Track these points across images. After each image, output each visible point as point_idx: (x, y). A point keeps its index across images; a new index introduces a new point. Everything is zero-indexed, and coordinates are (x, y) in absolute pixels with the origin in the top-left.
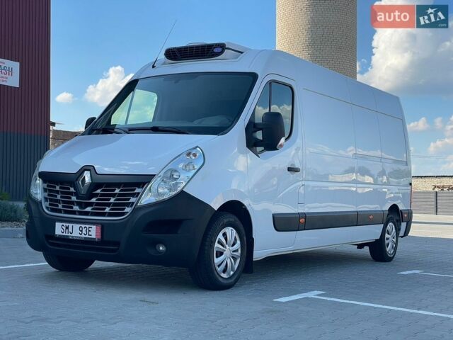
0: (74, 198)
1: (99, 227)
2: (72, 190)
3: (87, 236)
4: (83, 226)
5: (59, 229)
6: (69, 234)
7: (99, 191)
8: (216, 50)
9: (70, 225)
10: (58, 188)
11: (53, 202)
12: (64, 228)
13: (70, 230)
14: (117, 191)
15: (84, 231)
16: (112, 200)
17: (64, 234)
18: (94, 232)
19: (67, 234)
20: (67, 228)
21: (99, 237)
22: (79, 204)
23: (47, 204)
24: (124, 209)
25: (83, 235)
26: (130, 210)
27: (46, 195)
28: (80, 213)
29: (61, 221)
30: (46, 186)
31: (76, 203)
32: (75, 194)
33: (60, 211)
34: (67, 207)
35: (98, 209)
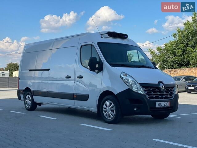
0: (158, 93)
1: (169, 102)
4: (165, 102)
5: (157, 105)
6: (161, 106)
7: (166, 90)
9: (161, 103)
10: (151, 89)
11: (151, 96)
14: (170, 89)
15: (165, 104)
16: (169, 93)
17: (159, 106)
18: (168, 104)
20: (160, 104)
21: (170, 105)
22: (161, 95)
23: (147, 96)
25: (165, 106)
26: (173, 96)
27: (146, 92)
28: (161, 98)
29: (158, 102)
30: (145, 89)
31: (159, 95)
32: (158, 91)
33: (153, 98)
34: (157, 96)
35: (167, 96)
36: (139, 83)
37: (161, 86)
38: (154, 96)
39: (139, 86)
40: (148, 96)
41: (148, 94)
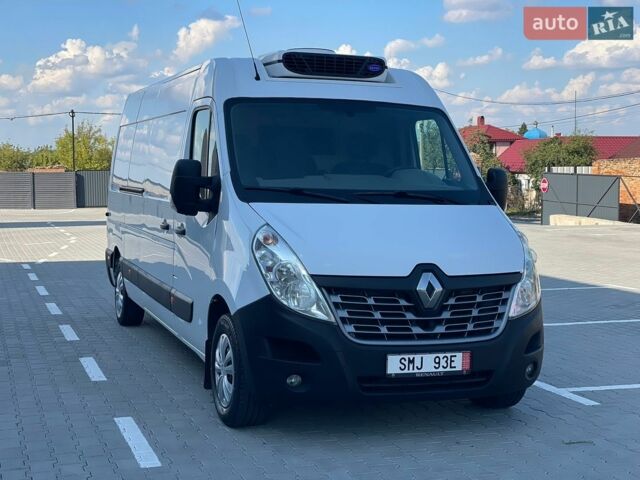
0: (410, 316)
1: (468, 355)
2: (403, 303)
3: (448, 369)
4: (441, 355)
5: (394, 365)
6: (416, 371)
7: (452, 301)
8: (371, 68)
9: (417, 358)
10: (371, 301)
11: (366, 327)
12: (406, 363)
13: (417, 363)
14: (479, 299)
15: (443, 363)
16: (475, 313)
17: (406, 371)
18: (459, 362)
19: (411, 371)
20: (411, 362)
21: (468, 367)
22: (424, 325)
23: (349, 329)
24: (492, 324)
25: (441, 369)
26: (501, 325)
27: (344, 314)
28: (420, 337)
29: (399, 353)
30: (337, 299)
31: (415, 323)
32: (407, 309)
33: (381, 337)
34: (399, 330)
35: (456, 328)
36: (313, 277)
37: (422, 287)
38: (384, 330)
39: (310, 289)
40: (353, 330)
41: (351, 321)
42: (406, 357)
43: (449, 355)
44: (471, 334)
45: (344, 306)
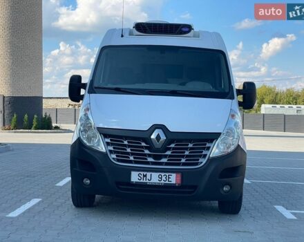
0: (147, 152)
1: (179, 175)
2: (143, 144)
3: (167, 182)
4: (163, 174)
5: (135, 177)
6: (147, 181)
7: (173, 146)
8: (184, 29)
9: (149, 174)
10: (126, 142)
11: (123, 156)
12: (142, 176)
13: (148, 177)
14: (190, 145)
15: (164, 178)
16: (187, 153)
17: (142, 181)
18: (174, 179)
19: (144, 181)
20: (145, 176)
21: (179, 182)
22: (155, 157)
24: (198, 160)
25: (162, 182)
26: (204, 161)
27: (111, 148)
28: (153, 163)
29: (139, 171)
30: (108, 140)
31: (150, 155)
33: (131, 162)
34: (141, 159)
35: (174, 160)
36: (97, 128)
37: (154, 137)
38: (132, 158)
40: (115, 157)
41: (115, 152)
42: (142, 173)
43: (167, 174)
44: (184, 164)
45: (112, 144)
